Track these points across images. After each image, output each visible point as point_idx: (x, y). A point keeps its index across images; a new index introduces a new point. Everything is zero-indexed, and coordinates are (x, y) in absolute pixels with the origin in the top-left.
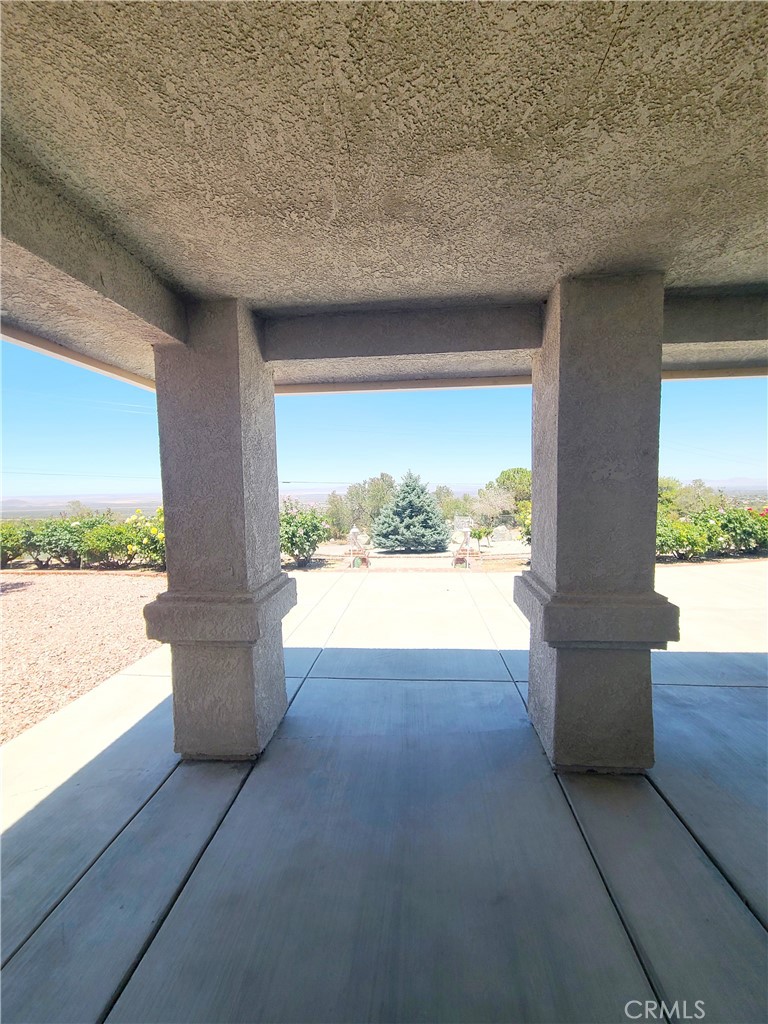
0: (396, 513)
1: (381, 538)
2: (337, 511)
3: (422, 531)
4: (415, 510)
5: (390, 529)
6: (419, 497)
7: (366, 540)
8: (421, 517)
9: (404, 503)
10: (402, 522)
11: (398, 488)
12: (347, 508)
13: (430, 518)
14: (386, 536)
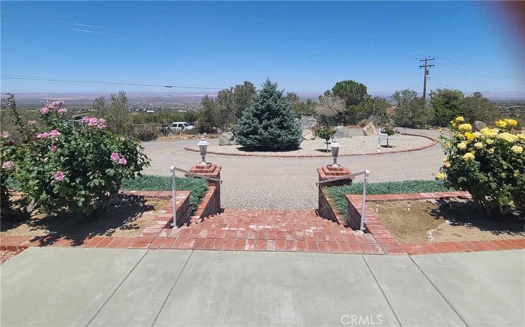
0: (255, 115)
1: (242, 137)
2: (210, 110)
3: (278, 132)
4: (273, 113)
5: (250, 130)
6: (276, 102)
7: (230, 137)
8: (278, 120)
9: (263, 107)
10: (261, 123)
11: (258, 93)
12: (217, 108)
13: (286, 121)
14: (246, 135)
